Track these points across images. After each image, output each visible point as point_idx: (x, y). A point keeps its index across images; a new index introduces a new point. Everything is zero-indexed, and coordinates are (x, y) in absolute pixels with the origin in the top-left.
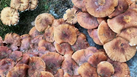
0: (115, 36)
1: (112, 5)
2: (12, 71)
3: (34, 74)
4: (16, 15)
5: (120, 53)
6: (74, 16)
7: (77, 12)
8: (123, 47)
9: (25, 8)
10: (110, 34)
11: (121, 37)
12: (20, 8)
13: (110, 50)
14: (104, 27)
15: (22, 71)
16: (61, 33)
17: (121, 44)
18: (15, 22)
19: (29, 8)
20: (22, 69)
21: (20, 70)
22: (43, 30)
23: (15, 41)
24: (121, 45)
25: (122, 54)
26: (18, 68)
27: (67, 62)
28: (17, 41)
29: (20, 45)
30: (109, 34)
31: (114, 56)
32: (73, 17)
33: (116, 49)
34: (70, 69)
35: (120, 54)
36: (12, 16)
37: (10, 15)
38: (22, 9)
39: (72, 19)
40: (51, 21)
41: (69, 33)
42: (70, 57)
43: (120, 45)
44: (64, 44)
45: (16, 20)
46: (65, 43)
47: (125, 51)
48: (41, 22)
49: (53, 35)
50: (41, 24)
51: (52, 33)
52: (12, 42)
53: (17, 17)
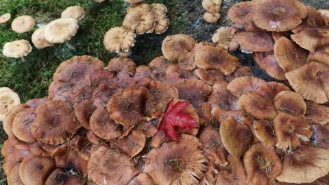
0: (306, 60)
1: (297, 15)
2: (119, 98)
3: (157, 106)
4: (130, 36)
5: (315, 86)
6: (231, 37)
7: (236, 32)
8: (321, 77)
9: (147, 27)
10: (297, 56)
11: (317, 61)
12: (138, 28)
13: (297, 81)
14: (285, 44)
15: (136, 98)
16: (208, 55)
17: (316, 72)
18: (127, 46)
19: (153, 29)
20: (137, 95)
21: (132, 95)
22: (175, 57)
23: (126, 67)
24: (317, 75)
25: (320, 89)
26: (130, 91)
27: (218, 93)
28: (129, 67)
29: (134, 74)
30: (295, 56)
31: (304, 90)
32: (230, 40)
33: (309, 80)
34: (223, 103)
35: (317, 90)
36: (124, 38)
37: (121, 36)
38: (142, 29)
39: (228, 43)
40: (190, 46)
41: (222, 58)
42: (224, 88)
43: (314, 74)
44: (214, 71)
45: (130, 43)
46: (215, 69)
47: (325, 84)
48: (172, 46)
49: (194, 58)
50: (173, 48)
51: (192, 57)
52: (120, 68)
53: (132, 38)
